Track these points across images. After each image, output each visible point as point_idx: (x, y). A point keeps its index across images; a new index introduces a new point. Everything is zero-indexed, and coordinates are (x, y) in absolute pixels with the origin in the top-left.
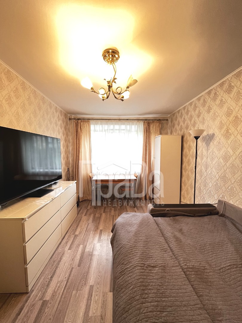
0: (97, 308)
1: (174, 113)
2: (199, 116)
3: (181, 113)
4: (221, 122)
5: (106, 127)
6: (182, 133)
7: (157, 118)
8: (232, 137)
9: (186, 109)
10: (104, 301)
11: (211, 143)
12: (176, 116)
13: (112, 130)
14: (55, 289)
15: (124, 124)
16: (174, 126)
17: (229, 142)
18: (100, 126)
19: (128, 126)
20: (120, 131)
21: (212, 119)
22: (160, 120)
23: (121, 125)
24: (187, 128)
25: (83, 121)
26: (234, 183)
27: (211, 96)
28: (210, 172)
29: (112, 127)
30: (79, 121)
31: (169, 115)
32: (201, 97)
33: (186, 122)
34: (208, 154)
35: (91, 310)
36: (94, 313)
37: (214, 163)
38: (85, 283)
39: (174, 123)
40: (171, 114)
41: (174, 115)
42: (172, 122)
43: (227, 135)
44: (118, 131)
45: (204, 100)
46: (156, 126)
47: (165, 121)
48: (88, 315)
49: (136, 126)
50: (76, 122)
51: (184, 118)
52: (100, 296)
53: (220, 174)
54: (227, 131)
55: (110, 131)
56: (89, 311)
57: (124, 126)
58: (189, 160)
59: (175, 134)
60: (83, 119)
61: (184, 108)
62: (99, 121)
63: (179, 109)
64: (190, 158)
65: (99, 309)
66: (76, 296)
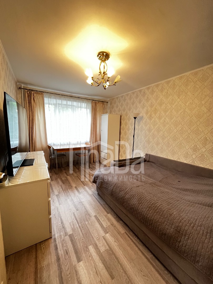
0: (107, 223)
1: (113, 98)
2: (133, 104)
3: (120, 99)
4: (147, 110)
5: (59, 101)
6: (120, 113)
7: (100, 99)
8: (153, 119)
9: (124, 97)
10: (108, 219)
11: (141, 122)
12: (115, 101)
13: (66, 105)
14: (71, 227)
15: (76, 101)
16: (113, 107)
17: (152, 122)
18: (54, 100)
19: (79, 103)
20: (73, 107)
21: (142, 107)
22: (103, 102)
23: (73, 101)
24: (124, 110)
25: (36, 93)
26: (154, 143)
27: (141, 93)
28: (140, 139)
29: (65, 102)
30: (32, 92)
31: (109, 99)
32: (135, 92)
33: (123, 107)
34: (139, 128)
35: (104, 225)
36: (107, 225)
37: (142, 133)
38: (90, 216)
39: (113, 106)
40: (111, 99)
41: (113, 99)
42: (111, 104)
43: (150, 118)
44: (71, 107)
45: (137, 95)
46: (100, 106)
47: (106, 103)
48: (104, 227)
49: (86, 104)
50: (28, 92)
51: (122, 104)
52: (103, 218)
53: (146, 139)
54: (151, 116)
55: (64, 106)
56: (103, 225)
57: (76, 103)
58: (125, 132)
59: (114, 113)
60: (36, 91)
61: (122, 97)
62: (53, 96)
63: (118, 96)
64: (127, 130)
65: (108, 222)
66: (89, 224)
